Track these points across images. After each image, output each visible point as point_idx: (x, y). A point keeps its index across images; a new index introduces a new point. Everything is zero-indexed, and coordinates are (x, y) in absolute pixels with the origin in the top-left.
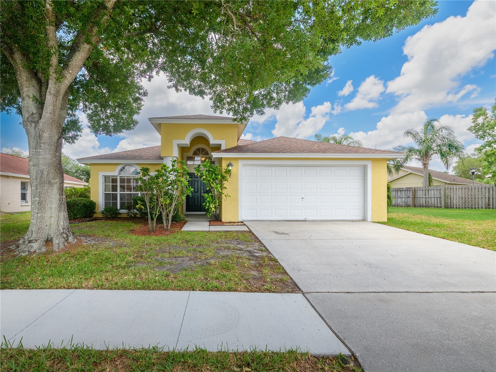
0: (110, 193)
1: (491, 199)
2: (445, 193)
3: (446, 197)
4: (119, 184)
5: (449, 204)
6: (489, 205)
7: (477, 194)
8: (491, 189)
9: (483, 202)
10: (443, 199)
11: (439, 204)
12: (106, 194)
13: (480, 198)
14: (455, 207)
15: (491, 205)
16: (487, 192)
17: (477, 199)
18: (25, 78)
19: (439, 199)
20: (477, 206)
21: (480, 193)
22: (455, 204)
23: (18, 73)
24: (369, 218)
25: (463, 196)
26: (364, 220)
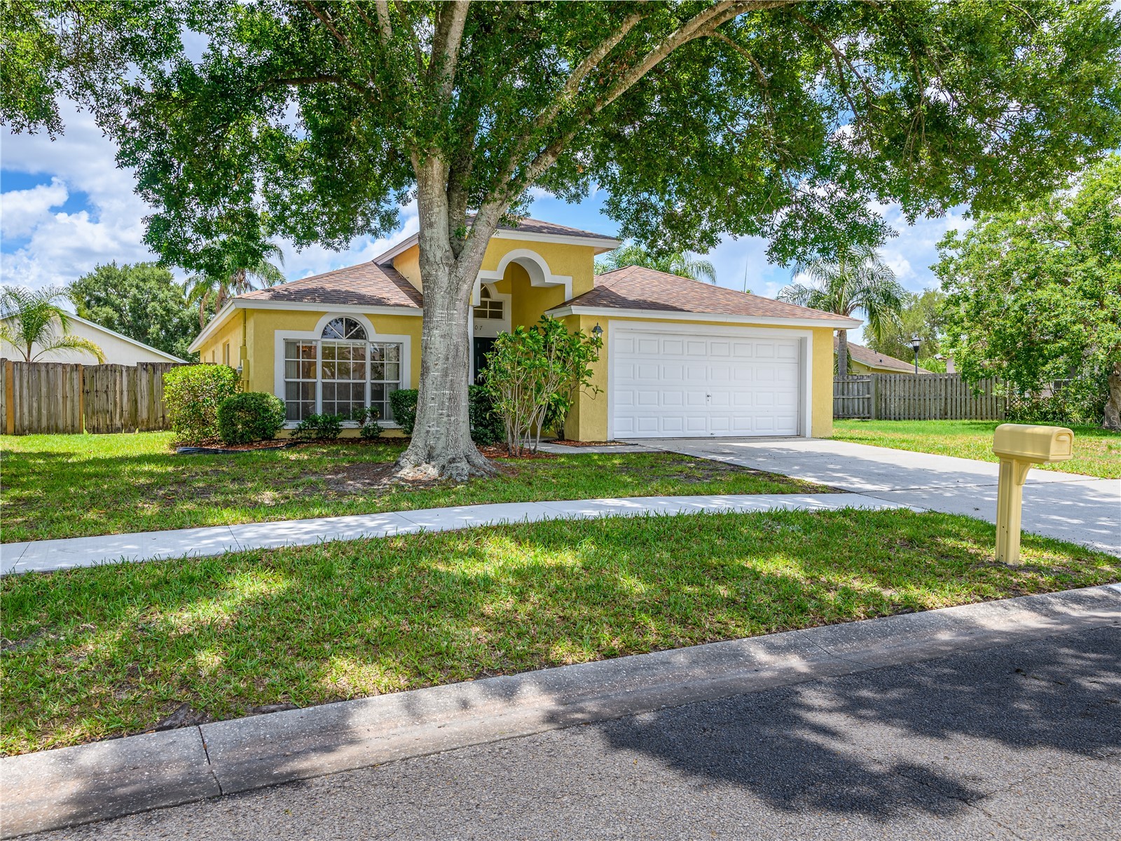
0: (298, 383)
1: (949, 401)
2: (876, 390)
3: (879, 396)
4: (319, 360)
5: (883, 411)
6: (946, 414)
7: (927, 392)
8: (949, 382)
9: (936, 407)
10: (873, 401)
11: (866, 411)
12: (287, 383)
13: (932, 400)
14: (893, 417)
15: (949, 412)
16: (943, 387)
17: (928, 402)
18: (437, 192)
19: (866, 401)
20: (927, 415)
21: (932, 390)
22: (893, 412)
23: (430, 183)
24: (808, 433)
25: (907, 395)
26: (799, 436)
